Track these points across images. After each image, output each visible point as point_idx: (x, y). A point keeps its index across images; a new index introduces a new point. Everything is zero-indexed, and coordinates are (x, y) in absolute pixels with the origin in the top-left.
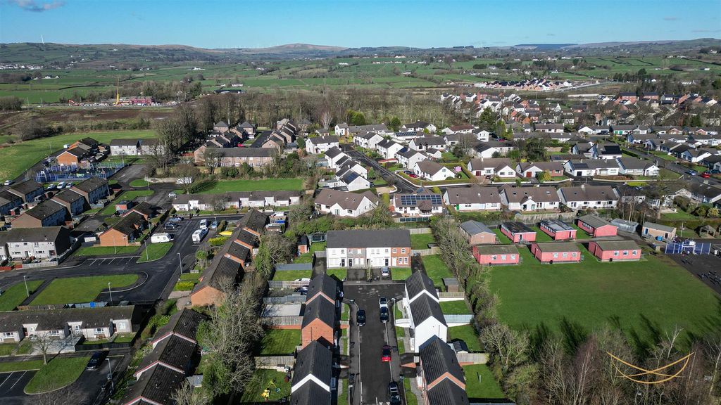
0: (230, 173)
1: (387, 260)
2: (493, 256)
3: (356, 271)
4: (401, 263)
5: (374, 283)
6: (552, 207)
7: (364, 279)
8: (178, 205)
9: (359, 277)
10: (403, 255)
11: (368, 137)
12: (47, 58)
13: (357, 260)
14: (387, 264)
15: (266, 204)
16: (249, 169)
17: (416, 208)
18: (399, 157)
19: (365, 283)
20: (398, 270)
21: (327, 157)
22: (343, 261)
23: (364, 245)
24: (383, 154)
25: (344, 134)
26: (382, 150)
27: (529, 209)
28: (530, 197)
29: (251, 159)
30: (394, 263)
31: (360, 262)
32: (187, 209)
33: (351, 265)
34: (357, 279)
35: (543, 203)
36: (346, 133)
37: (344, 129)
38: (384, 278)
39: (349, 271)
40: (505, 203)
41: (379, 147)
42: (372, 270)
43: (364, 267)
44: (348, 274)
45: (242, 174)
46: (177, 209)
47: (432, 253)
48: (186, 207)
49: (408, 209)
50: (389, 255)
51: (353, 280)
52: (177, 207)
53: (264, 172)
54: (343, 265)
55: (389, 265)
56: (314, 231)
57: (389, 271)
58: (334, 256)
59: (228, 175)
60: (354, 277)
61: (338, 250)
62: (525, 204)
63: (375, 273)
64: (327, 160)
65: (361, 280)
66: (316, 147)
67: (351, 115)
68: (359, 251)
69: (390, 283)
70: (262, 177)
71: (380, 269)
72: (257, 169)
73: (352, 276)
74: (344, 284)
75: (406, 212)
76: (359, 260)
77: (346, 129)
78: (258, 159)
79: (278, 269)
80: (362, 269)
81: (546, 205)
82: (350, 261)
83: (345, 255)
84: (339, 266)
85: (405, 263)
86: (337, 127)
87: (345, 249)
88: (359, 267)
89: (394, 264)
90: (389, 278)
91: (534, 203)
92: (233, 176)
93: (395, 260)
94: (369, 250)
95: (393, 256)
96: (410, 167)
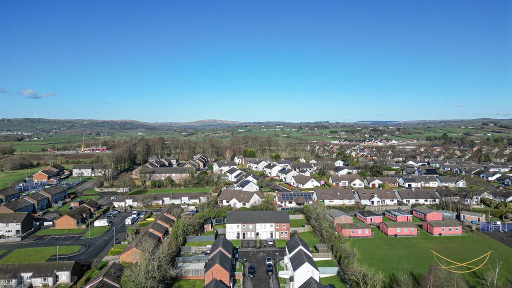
0: (157, 184)
1: (272, 234)
2: (352, 230)
3: (248, 242)
4: (283, 236)
5: (262, 249)
6: (392, 203)
7: (255, 247)
8: (117, 203)
9: (251, 246)
10: (284, 230)
11: (257, 163)
12: (37, 127)
13: (249, 233)
14: (272, 237)
15: (183, 202)
16: (171, 182)
17: (293, 202)
18: (280, 174)
19: (255, 250)
20: (280, 241)
21: (228, 174)
22: (238, 234)
23: (254, 221)
24: (268, 173)
25: (240, 163)
26: (268, 171)
27: (376, 204)
28: (376, 195)
29: (173, 175)
30: (277, 236)
31: (251, 235)
32: (124, 206)
33: (244, 237)
34: (249, 247)
35: (386, 200)
36: (242, 162)
37: (241, 160)
38: (270, 246)
40: (358, 200)
41: (265, 169)
42: (260, 241)
43: (254, 239)
44: (242, 243)
45: (166, 186)
46: (116, 206)
47: (306, 231)
48: (123, 204)
49: (287, 203)
50: (273, 229)
51: (246, 247)
52: (116, 204)
53: (182, 184)
54: (238, 237)
55: (274, 237)
56: (217, 216)
57: (274, 241)
58: (232, 231)
59: (155, 186)
60: (246, 245)
61: (235, 225)
62: (372, 200)
63: (263, 243)
64: (228, 176)
65: (252, 247)
66: (220, 169)
67: (245, 152)
68: (251, 226)
69: (274, 249)
70: (180, 187)
71: (266, 241)
72: (177, 182)
73: (245, 245)
74: (239, 250)
75: (285, 205)
76: (251, 233)
77: (242, 159)
78: (179, 175)
79: (188, 240)
80: (253, 240)
81: (388, 202)
82: (244, 234)
83: (240, 230)
84: (235, 238)
85: (286, 236)
86: (236, 158)
87: (240, 225)
88: (250, 239)
89: (278, 237)
90: (274, 246)
91: (379, 200)
92: (160, 187)
93: (278, 233)
94: (258, 225)
95: (276, 230)
96: (288, 181)
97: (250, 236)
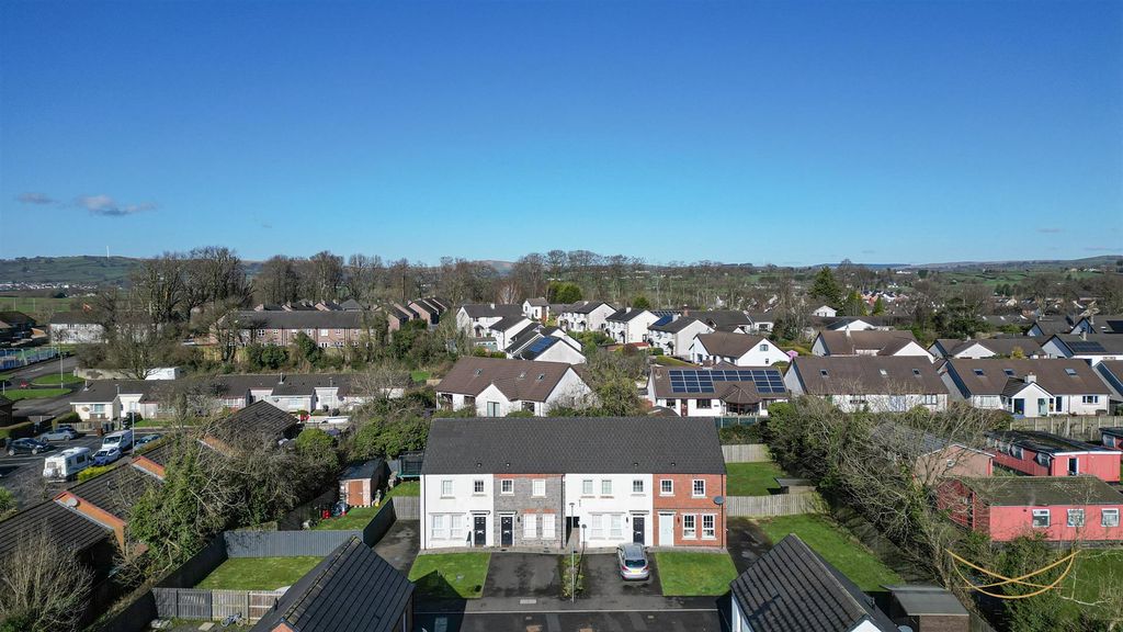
0: (265, 358)
1: (639, 525)
2: (1037, 512)
3: (526, 561)
4: (692, 537)
5: (591, 606)
6: (1091, 409)
7: (554, 590)
8: (88, 405)
9: (534, 583)
10: (698, 505)
11: (586, 311)
13: (530, 521)
14: (639, 538)
15: (319, 406)
16: (312, 350)
17: (715, 402)
18: (654, 336)
19: (552, 607)
20: (677, 557)
21: (494, 332)
22: (480, 524)
23: (556, 466)
24: (617, 336)
25: (539, 316)
26: (615, 329)
27: (1031, 410)
28: (1032, 378)
29: (324, 332)
30: (664, 534)
31: (539, 529)
32: (109, 415)
33: (507, 539)
34: (523, 591)
35: (1065, 399)
36: (544, 314)
37: (539, 309)
38: (630, 587)
39: (496, 558)
40: (959, 396)
41: (610, 326)
42: (585, 559)
43: (556, 548)
44: (493, 570)
45: (295, 364)
46: (84, 416)
47: (794, 511)
48: (108, 410)
49: (692, 403)
50: (645, 502)
51: (509, 593)
52: (83, 410)
53: (348, 358)
54: (480, 539)
55: (649, 541)
57: (649, 560)
58: (448, 506)
59: (262, 364)
60: (514, 582)
61: (464, 482)
62: (1017, 396)
63: (594, 569)
64: (494, 339)
65: (539, 592)
66: (475, 324)
67: (554, 291)
68: (539, 487)
69: (654, 605)
70: (340, 368)
71: (612, 557)
72: (331, 352)
73: (508, 579)
74: (470, 609)
76: (539, 520)
77: (544, 307)
78: (340, 334)
80: (546, 555)
81: (1074, 403)
82: (507, 525)
83: (486, 503)
84: (463, 544)
85: (705, 537)
86: (526, 304)
87: (488, 479)
88: (537, 548)
89: (667, 540)
90: (651, 586)
91: (1046, 396)
92: (275, 366)
93: (667, 523)
94: (573, 481)
95: (661, 506)
96: (681, 351)
97: (539, 531)
